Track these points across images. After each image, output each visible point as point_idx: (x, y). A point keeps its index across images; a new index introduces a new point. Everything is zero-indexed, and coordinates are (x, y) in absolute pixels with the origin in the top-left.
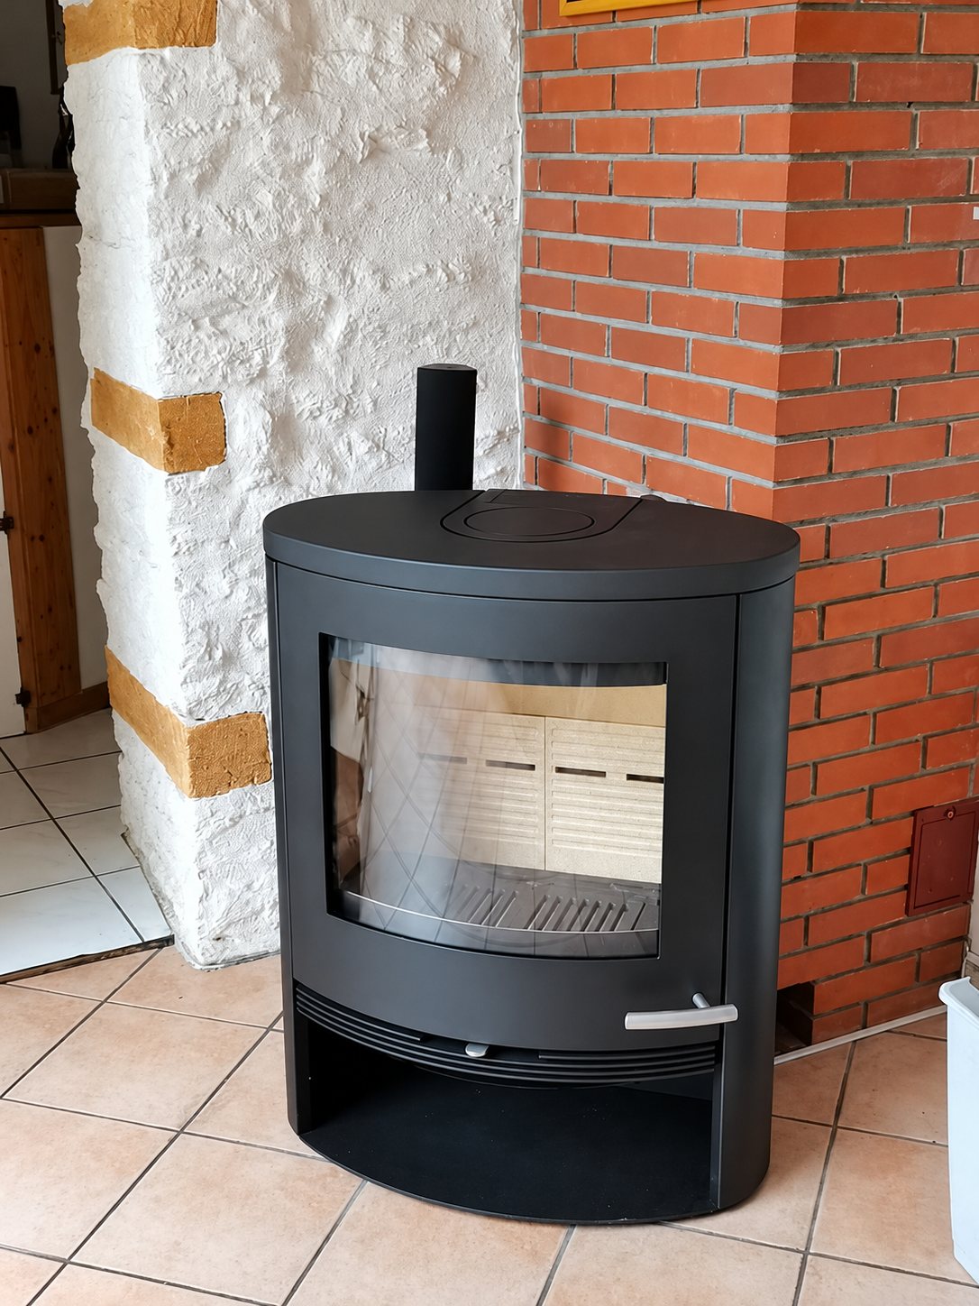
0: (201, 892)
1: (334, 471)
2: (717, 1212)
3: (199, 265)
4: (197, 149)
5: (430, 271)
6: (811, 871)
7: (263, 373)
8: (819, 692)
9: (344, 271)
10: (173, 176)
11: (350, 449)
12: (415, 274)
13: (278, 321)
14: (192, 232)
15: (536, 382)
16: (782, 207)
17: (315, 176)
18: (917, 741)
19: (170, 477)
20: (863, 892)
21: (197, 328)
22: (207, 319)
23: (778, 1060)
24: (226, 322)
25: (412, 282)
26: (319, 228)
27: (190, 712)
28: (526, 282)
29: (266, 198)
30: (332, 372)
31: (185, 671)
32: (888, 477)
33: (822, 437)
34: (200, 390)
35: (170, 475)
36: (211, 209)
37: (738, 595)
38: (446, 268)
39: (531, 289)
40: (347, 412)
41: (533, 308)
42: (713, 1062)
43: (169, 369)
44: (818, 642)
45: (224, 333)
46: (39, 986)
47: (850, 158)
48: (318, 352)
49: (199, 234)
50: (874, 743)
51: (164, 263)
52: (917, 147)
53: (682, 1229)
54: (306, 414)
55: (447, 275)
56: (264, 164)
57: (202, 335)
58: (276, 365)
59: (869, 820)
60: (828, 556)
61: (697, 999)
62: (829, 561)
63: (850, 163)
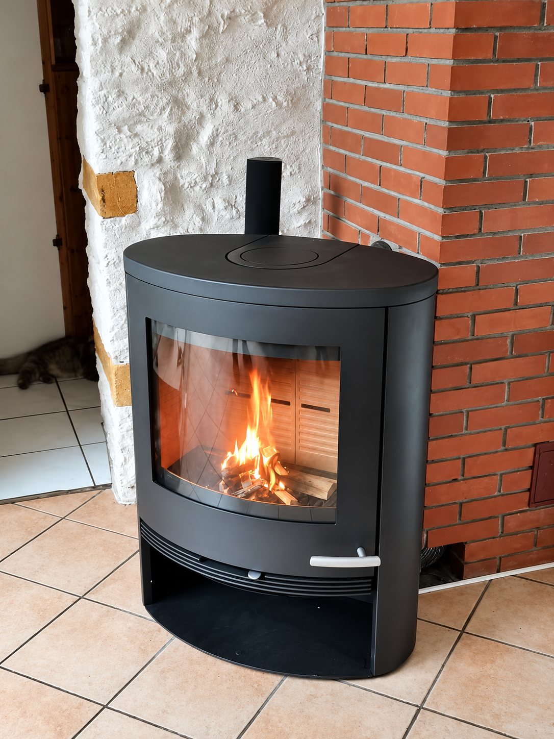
0: (123, 460)
1: (203, 219)
2: (372, 677)
3: (121, 93)
4: (120, 23)
5: (264, 99)
6: (463, 476)
7: (160, 160)
8: (471, 368)
9: (211, 100)
10: (105, 40)
11: (214, 208)
12: (255, 102)
13: (170, 129)
14: (117, 74)
15: (330, 170)
16: (450, 62)
17: (192, 41)
18: (538, 401)
19: (104, 220)
20: (499, 491)
21: (120, 131)
22: (126, 127)
23: (421, 592)
24: (139, 128)
25: (253, 107)
26: (195, 73)
27: (116, 358)
28: (326, 107)
29: (162, 54)
30: (203, 161)
31: (113, 333)
32: (521, 237)
33: (475, 209)
34: (121, 169)
35: (104, 218)
36: (128, 60)
37: (387, 308)
38: (275, 98)
39: (328, 113)
40: (211, 185)
41: (330, 124)
42: (370, 589)
43: (103, 156)
44: (470, 337)
45: (136, 135)
46: (31, 506)
47: (498, 31)
48: (195, 149)
49: (121, 75)
50: (508, 400)
51: (100, 93)
52: (545, 25)
53: (350, 685)
54: (186, 185)
55: (276, 103)
56: (162, 33)
57: (123, 136)
58: (168, 156)
59: (503, 448)
60: (478, 285)
61: (359, 551)
62: (478, 287)
63: (497, 34)
